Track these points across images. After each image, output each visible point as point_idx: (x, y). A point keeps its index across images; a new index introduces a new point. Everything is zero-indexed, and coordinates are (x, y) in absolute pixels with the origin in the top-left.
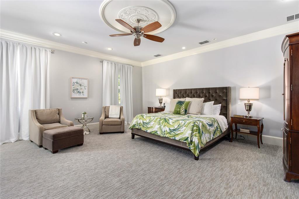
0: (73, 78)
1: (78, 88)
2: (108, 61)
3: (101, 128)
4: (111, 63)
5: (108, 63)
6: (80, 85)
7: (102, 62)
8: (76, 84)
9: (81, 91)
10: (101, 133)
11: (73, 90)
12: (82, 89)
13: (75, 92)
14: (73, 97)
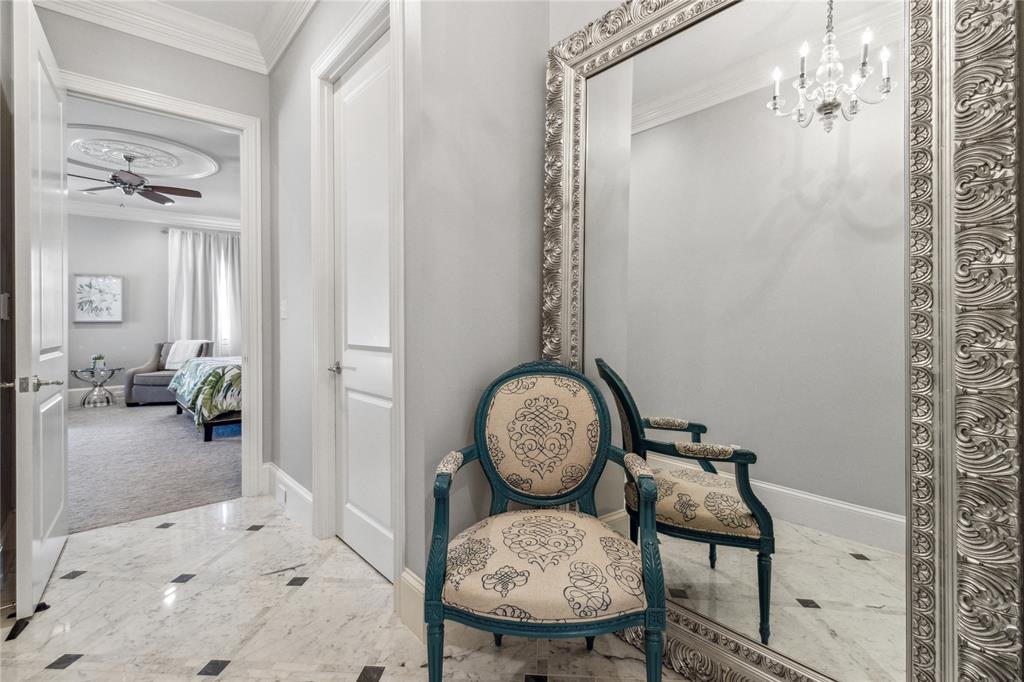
0: (76, 275)
1: (93, 298)
2: (184, 229)
3: (129, 393)
4: (195, 235)
5: (183, 233)
6: (100, 292)
7: (165, 232)
8: (87, 288)
9: (104, 305)
10: (129, 405)
11: (80, 304)
12: (105, 301)
13: (85, 308)
14: (78, 319)
